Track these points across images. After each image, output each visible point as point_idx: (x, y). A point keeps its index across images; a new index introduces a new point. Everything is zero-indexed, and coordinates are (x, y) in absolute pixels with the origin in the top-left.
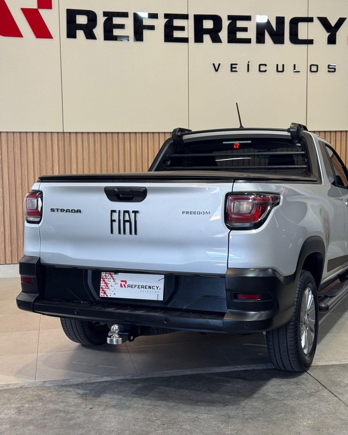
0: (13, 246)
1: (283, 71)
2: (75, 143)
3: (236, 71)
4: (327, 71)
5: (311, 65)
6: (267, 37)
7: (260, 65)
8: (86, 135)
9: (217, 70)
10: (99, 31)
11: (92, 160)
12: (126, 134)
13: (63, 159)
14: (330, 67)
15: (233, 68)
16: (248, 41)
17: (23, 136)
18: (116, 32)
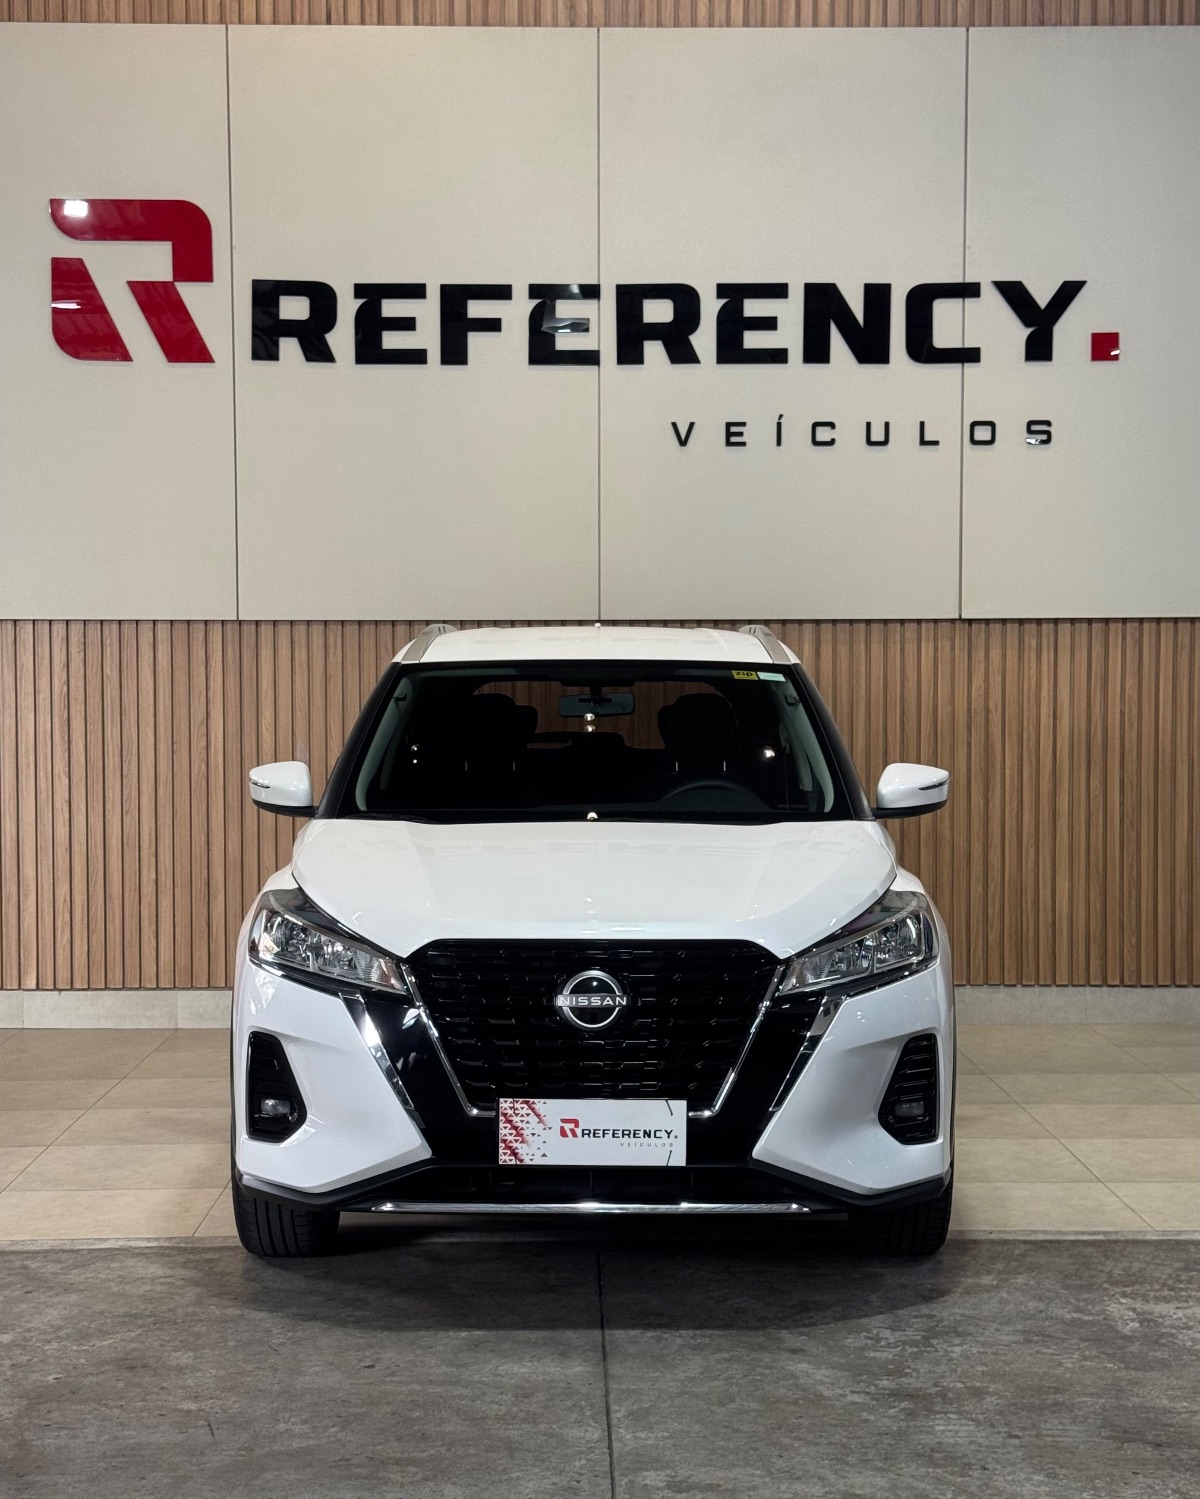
0: (94, 941)
1: (885, 442)
2: (270, 653)
3: (743, 444)
4: (1024, 443)
5: (974, 425)
6: (837, 342)
7: (816, 425)
8: (303, 628)
9: (683, 443)
10: (342, 338)
11: (318, 700)
12: (416, 627)
13: (238, 693)
14: (1034, 428)
15: (733, 434)
16: (778, 356)
17: (127, 629)
18: (391, 340)
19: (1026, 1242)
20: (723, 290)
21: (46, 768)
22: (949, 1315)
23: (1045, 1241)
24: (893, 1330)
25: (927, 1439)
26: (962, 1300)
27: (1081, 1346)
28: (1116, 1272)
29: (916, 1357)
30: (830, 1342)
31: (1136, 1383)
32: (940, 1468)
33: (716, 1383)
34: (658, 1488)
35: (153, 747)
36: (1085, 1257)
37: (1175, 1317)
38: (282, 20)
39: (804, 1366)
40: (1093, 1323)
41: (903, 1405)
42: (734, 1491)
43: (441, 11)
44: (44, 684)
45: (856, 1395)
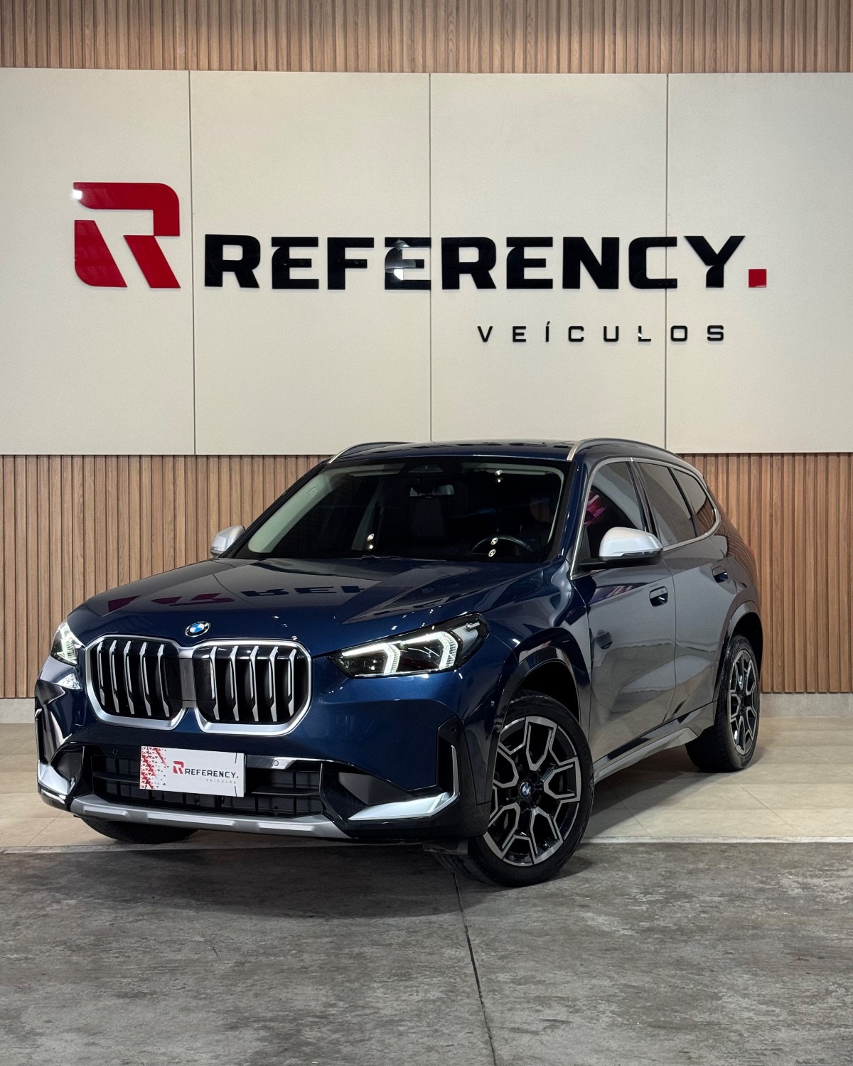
1: (616, 339)
2: (216, 475)
3: (524, 340)
4: (706, 339)
5: (673, 328)
6: (585, 275)
7: (571, 328)
8: (238, 459)
9: (485, 340)
10: (264, 272)
11: (247, 507)
12: (311, 459)
13: (195, 503)
14: (712, 330)
15: (517, 334)
16: (547, 284)
17: (123, 462)
18: (296, 274)
19: (724, 844)
20: (511, 241)
21: (68, 552)
22: (680, 886)
23: (736, 843)
24: (645, 895)
25: (674, 955)
26: (687, 877)
27: (766, 903)
28: (784, 861)
29: (661, 909)
30: (606, 901)
31: (804, 923)
32: (684, 970)
33: (535, 924)
34: (506, 983)
35: (139, 538)
36: (763, 852)
37: (824, 886)
38: (225, 67)
39: (590, 914)
40: (773, 890)
41: (656, 936)
42: (554, 984)
43: (327, 61)
44: (67, 497)
45: (625, 931)
